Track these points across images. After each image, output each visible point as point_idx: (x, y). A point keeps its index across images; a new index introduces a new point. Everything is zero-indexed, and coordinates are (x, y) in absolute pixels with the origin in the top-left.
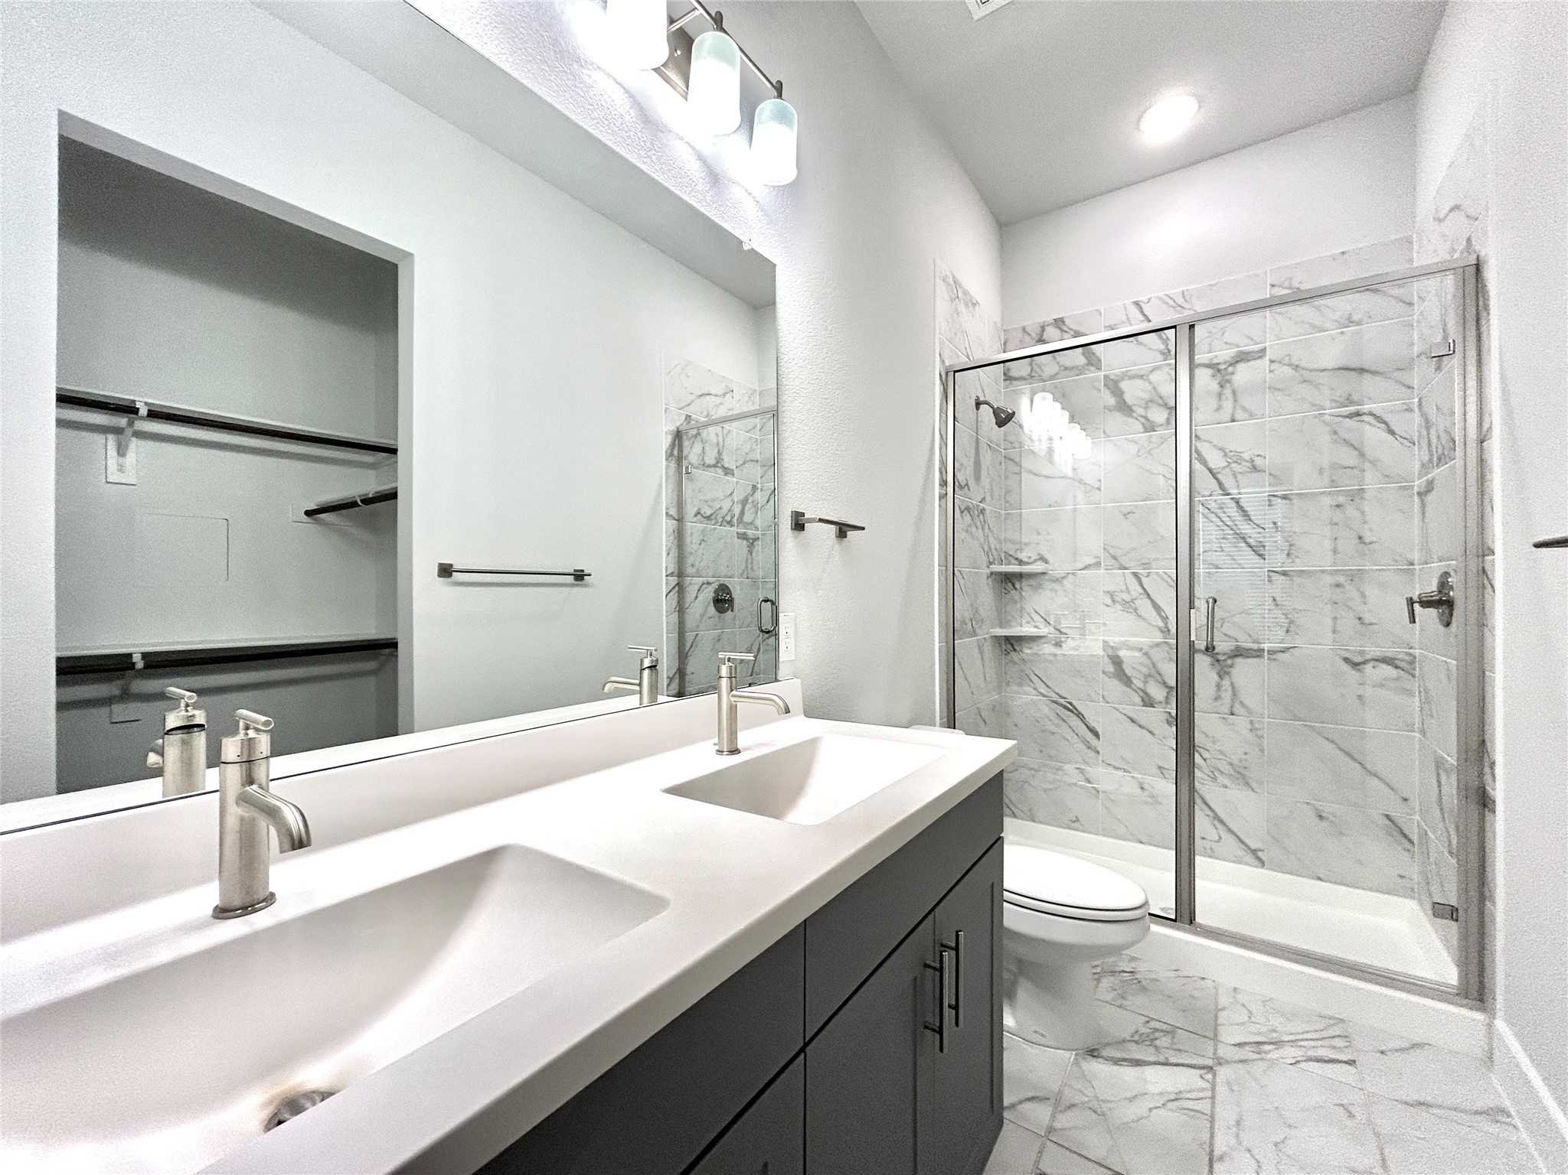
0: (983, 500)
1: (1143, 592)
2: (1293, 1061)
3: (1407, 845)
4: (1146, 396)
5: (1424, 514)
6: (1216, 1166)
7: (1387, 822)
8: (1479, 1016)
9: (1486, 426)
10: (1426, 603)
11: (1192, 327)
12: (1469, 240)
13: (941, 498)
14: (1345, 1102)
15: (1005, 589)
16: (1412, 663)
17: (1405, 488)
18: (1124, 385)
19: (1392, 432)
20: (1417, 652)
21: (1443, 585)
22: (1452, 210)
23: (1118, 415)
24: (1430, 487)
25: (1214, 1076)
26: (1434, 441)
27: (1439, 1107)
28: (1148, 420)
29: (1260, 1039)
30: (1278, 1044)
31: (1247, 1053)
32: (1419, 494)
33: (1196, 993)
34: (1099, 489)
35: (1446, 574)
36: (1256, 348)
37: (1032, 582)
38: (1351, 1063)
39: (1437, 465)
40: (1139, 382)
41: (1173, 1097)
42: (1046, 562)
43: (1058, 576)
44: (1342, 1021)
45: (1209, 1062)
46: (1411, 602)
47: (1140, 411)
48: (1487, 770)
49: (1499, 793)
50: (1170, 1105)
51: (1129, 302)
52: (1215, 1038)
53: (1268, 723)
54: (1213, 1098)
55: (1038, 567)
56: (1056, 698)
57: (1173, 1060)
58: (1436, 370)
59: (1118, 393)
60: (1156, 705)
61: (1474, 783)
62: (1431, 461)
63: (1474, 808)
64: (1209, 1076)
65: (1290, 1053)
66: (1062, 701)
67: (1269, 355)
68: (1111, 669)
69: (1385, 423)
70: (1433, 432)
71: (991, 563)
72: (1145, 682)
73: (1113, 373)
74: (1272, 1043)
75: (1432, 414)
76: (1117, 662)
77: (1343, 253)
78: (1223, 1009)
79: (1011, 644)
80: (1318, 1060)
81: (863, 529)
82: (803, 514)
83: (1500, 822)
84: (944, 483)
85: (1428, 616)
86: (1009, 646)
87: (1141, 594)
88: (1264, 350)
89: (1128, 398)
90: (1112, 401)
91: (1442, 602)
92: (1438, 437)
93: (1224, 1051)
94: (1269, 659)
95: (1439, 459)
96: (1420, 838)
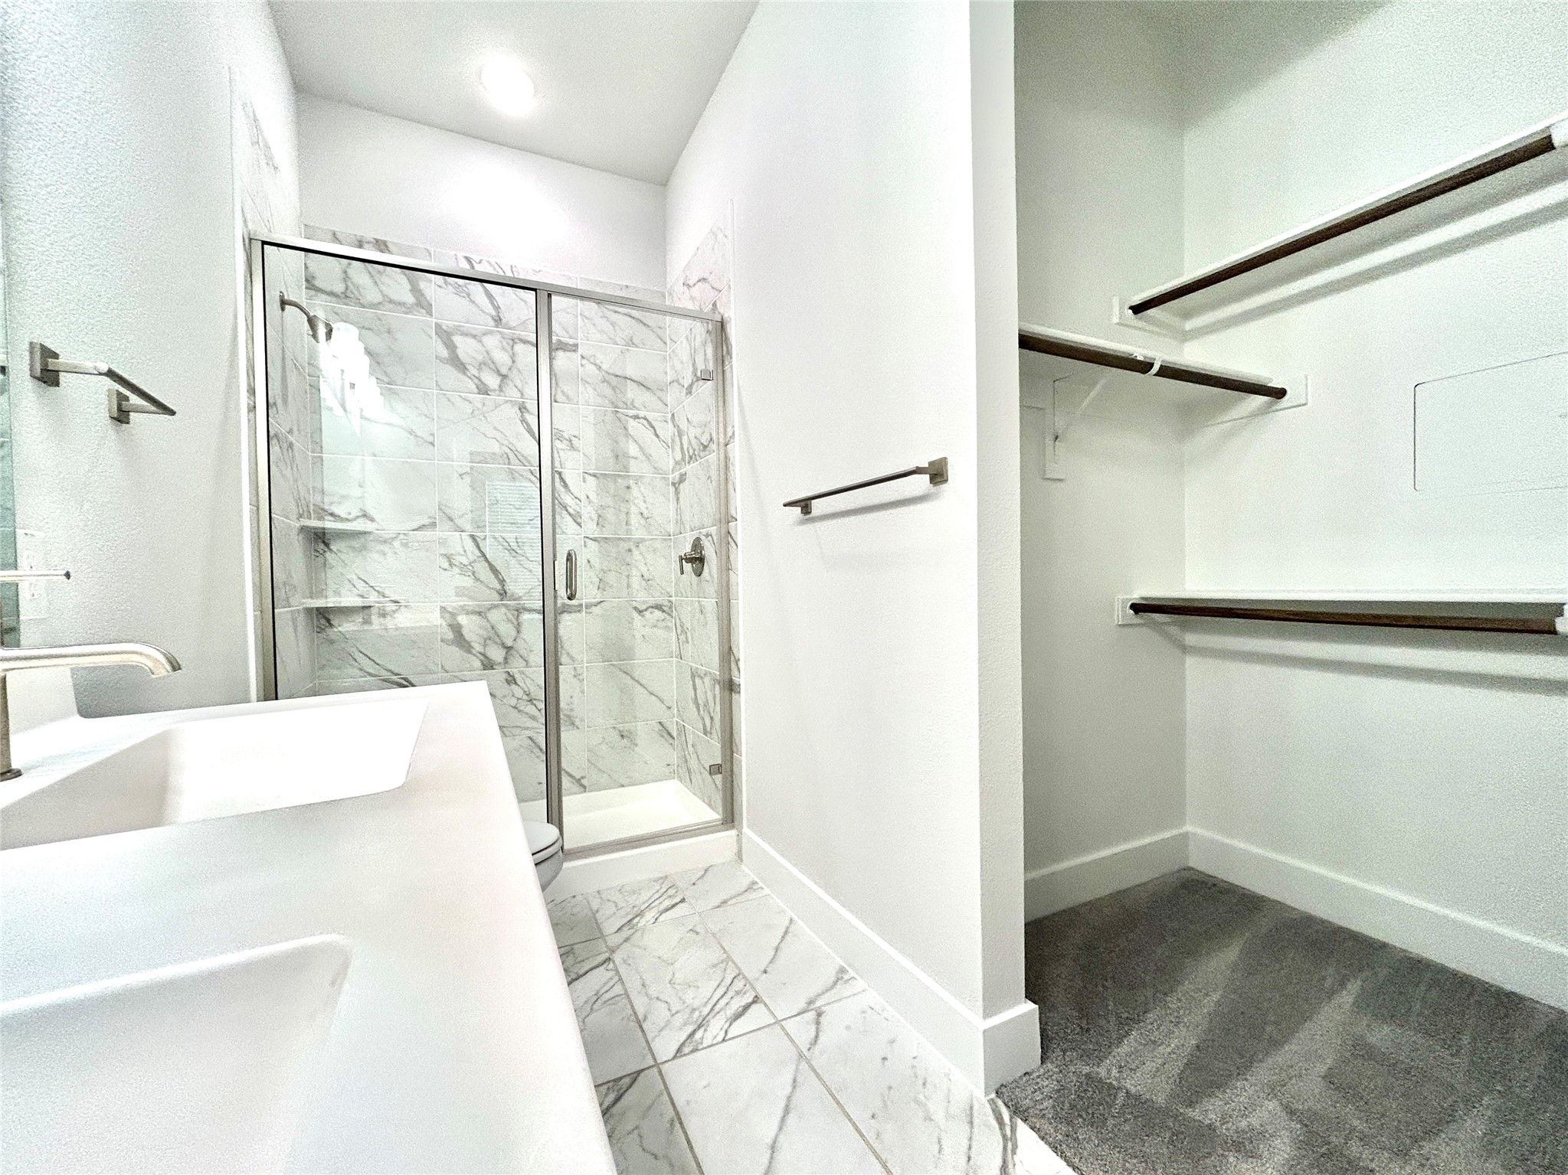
0: (290, 432)
1: (480, 555)
2: (653, 920)
3: (671, 741)
4: (480, 358)
5: (678, 499)
6: (645, 1026)
7: (659, 726)
8: (733, 833)
9: (730, 434)
10: (690, 560)
11: (549, 295)
12: (714, 305)
13: (249, 411)
14: (690, 928)
15: (316, 551)
16: (671, 608)
17: (664, 478)
18: (457, 339)
19: (657, 436)
20: (673, 599)
21: (697, 545)
22: (700, 281)
23: (449, 368)
24: (682, 478)
25: (614, 962)
26: (685, 447)
27: (731, 898)
28: (482, 383)
29: (629, 917)
30: (640, 914)
31: (626, 933)
32: (674, 484)
33: (575, 910)
34: (432, 444)
35: (698, 539)
36: (571, 341)
37: (356, 544)
38: (683, 900)
39: (689, 463)
40: (470, 340)
41: (595, 998)
42: (372, 520)
43: (387, 536)
44: (666, 877)
45: (607, 955)
46: (681, 559)
47: (473, 371)
48: (733, 665)
49: (743, 679)
50: (595, 1007)
51: (460, 255)
52: (602, 936)
53: (587, 667)
54: (620, 979)
55: (366, 526)
56: (386, 675)
57: (582, 972)
58: (687, 394)
59: (451, 347)
60: (494, 667)
61: (727, 677)
62: (683, 459)
63: (727, 693)
64: (611, 966)
65: (649, 916)
66: (395, 678)
67: (580, 351)
68: (450, 635)
69: (653, 428)
70: (685, 439)
71: (301, 516)
72: (485, 646)
73: (447, 324)
74: (637, 916)
75: (684, 426)
76: (457, 629)
77: (627, 286)
78: (597, 911)
79: (323, 617)
80: (667, 910)
81: (172, 413)
82: (56, 356)
83: (743, 700)
84: (252, 391)
85: (688, 567)
86: (323, 621)
87: (478, 557)
88: (576, 345)
89: (460, 353)
90: (445, 353)
91: (697, 559)
92: (690, 443)
93: (614, 940)
94: (586, 613)
95: (691, 457)
96: (679, 735)
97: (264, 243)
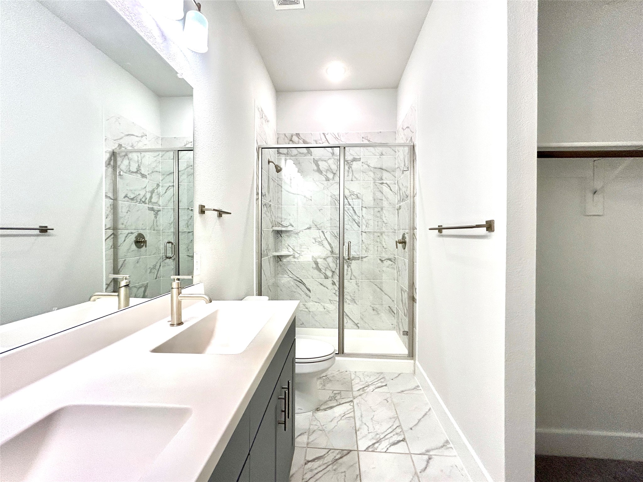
0: (270, 201)
1: (325, 238)
2: (372, 390)
3: (394, 315)
4: (326, 168)
5: (398, 216)
6: (358, 433)
7: (389, 308)
8: (412, 361)
9: (415, 193)
10: (400, 243)
11: (345, 148)
12: (411, 138)
13: (256, 200)
14: (386, 399)
15: (277, 237)
16: (395, 260)
17: (394, 207)
18: (320, 163)
19: (391, 190)
20: (396, 256)
21: (404, 237)
22: (407, 128)
23: (317, 173)
24: (400, 208)
25: (353, 403)
26: (401, 194)
27: (406, 390)
28: (327, 177)
29: (364, 386)
30: (368, 386)
31: (361, 392)
32: (397, 209)
33: (345, 377)
34: (311, 200)
35: (404, 234)
36: (358, 157)
37: (288, 234)
38: (386, 385)
39: (402, 202)
40: (324, 162)
41: (343, 415)
42: (293, 226)
43: (297, 232)
44: (382, 373)
45: (351, 399)
46: (397, 242)
47: (324, 173)
48: (414, 291)
49: (417, 297)
50: (343, 418)
51: (321, 133)
52: (352, 390)
53: (361, 281)
54: (354, 411)
55: (290, 228)
56: (295, 278)
57: (342, 402)
58: (402, 173)
59: (318, 166)
60: (328, 278)
61: (411, 295)
62: (400, 200)
63: (412, 302)
64: (352, 404)
65: (371, 388)
66: (298, 279)
67: (362, 160)
68: (315, 266)
69: (390, 187)
70: (401, 191)
71: (273, 227)
72: (326, 270)
73: (316, 158)
74: (366, 387)
75: (401, 186)
76: (316, 263)
77: (380, 132)
78: (353, 380)
79: (280, 258)
80: (379, 387)
81: (230, 213)
82: (204, 207)
83: (418, 306)
84: (258, 194)
85: (400, 246)
86: (279, 259)
87: (324, 239)
88: (360, 158)
89: (321, 167)
90: (316, 168)
91: (403, 242)
92: (403, 194)
93: (356, 394)
94: (361, 260)
95: (403, 200)
96: (397, 312)
97: (262, 148)
